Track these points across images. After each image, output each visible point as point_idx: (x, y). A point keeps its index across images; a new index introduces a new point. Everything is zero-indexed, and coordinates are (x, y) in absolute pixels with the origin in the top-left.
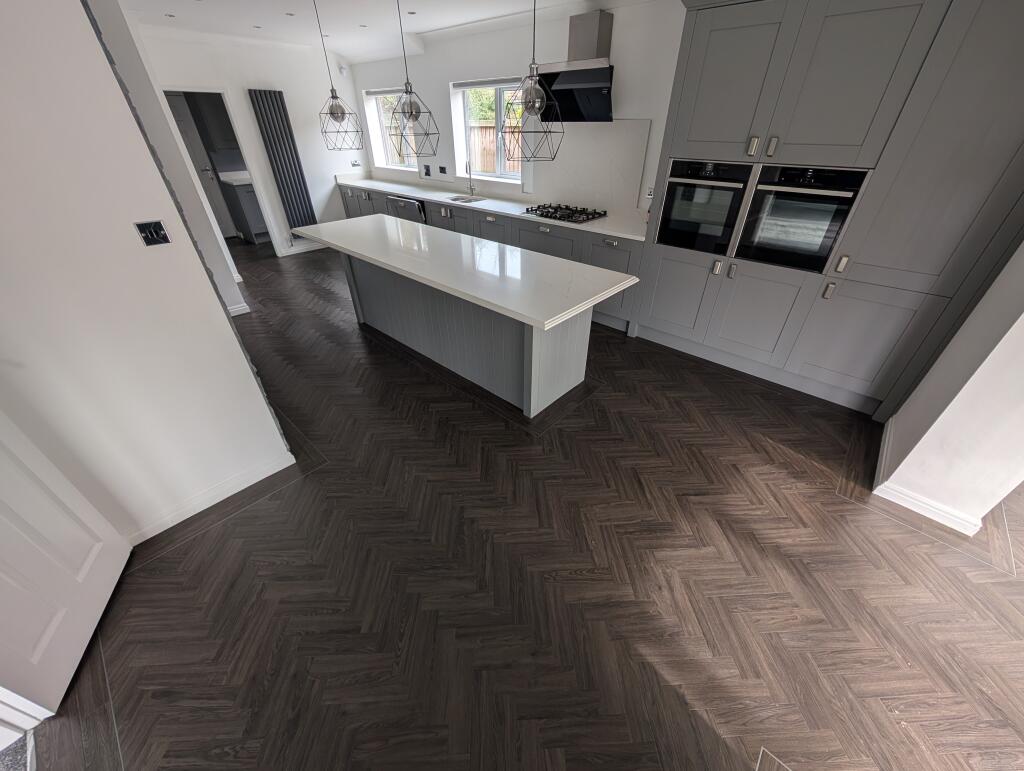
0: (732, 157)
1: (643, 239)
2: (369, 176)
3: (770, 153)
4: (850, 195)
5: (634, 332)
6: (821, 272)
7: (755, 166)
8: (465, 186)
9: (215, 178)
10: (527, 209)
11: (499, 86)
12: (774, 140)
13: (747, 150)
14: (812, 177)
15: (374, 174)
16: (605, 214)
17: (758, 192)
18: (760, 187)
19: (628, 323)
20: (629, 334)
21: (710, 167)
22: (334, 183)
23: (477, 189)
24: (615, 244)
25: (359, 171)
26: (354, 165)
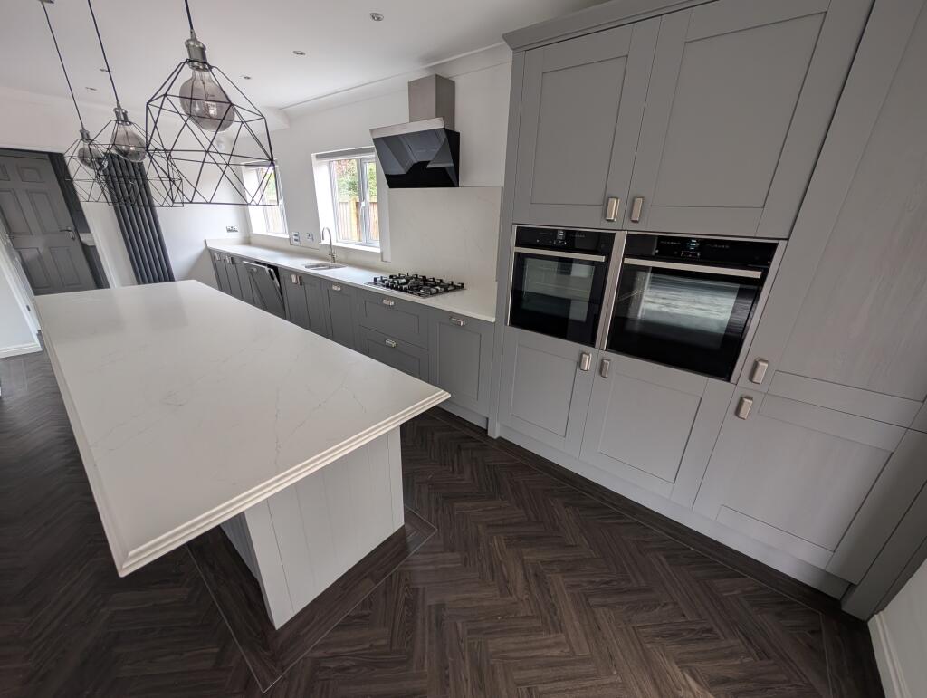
0: (587, 221)
1: (493, 320)
2: (248, 241)
3: (636, 216)
4: (757, 274)
5: (495, 432)
6: (728, 380)
7: (618, 233)
8: (326, 253)
9: (77, 238)
10: (375, 279)
11: (359, 157)
12: (639, 202)
13: (605, 213)
14: (697, 249)
15: (252, 240)
16: (462, 286)
17: (625, 268)
18: (629, 261)
19: (487, 419)
20: (490, 434)
21: (561, 235)
22: (204, 247)
23: (338, 256)
24: (463, 323)
25: (236, 236)
26: (229, 230)
